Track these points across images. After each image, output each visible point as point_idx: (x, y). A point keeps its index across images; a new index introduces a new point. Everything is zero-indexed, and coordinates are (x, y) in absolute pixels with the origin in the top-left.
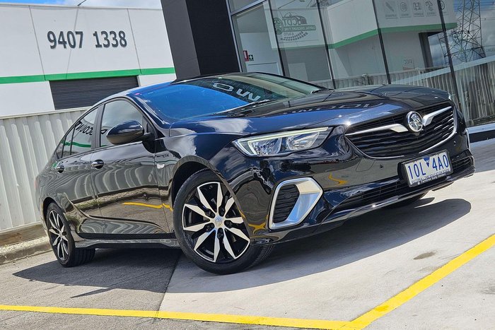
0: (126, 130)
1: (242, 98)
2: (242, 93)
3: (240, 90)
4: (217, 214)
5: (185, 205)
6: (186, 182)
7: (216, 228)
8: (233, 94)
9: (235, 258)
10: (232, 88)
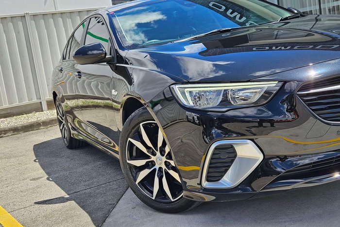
0: (95, 52)
1: (230, 18)
2: (231, 13)
3: (230, 11)
4: (158, 153)
5: (129, 139)
6: (130, 116)
7: (157, 167)
8: (224, 14)
9: (173, 200)
10: (224, 8)
